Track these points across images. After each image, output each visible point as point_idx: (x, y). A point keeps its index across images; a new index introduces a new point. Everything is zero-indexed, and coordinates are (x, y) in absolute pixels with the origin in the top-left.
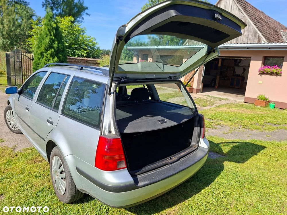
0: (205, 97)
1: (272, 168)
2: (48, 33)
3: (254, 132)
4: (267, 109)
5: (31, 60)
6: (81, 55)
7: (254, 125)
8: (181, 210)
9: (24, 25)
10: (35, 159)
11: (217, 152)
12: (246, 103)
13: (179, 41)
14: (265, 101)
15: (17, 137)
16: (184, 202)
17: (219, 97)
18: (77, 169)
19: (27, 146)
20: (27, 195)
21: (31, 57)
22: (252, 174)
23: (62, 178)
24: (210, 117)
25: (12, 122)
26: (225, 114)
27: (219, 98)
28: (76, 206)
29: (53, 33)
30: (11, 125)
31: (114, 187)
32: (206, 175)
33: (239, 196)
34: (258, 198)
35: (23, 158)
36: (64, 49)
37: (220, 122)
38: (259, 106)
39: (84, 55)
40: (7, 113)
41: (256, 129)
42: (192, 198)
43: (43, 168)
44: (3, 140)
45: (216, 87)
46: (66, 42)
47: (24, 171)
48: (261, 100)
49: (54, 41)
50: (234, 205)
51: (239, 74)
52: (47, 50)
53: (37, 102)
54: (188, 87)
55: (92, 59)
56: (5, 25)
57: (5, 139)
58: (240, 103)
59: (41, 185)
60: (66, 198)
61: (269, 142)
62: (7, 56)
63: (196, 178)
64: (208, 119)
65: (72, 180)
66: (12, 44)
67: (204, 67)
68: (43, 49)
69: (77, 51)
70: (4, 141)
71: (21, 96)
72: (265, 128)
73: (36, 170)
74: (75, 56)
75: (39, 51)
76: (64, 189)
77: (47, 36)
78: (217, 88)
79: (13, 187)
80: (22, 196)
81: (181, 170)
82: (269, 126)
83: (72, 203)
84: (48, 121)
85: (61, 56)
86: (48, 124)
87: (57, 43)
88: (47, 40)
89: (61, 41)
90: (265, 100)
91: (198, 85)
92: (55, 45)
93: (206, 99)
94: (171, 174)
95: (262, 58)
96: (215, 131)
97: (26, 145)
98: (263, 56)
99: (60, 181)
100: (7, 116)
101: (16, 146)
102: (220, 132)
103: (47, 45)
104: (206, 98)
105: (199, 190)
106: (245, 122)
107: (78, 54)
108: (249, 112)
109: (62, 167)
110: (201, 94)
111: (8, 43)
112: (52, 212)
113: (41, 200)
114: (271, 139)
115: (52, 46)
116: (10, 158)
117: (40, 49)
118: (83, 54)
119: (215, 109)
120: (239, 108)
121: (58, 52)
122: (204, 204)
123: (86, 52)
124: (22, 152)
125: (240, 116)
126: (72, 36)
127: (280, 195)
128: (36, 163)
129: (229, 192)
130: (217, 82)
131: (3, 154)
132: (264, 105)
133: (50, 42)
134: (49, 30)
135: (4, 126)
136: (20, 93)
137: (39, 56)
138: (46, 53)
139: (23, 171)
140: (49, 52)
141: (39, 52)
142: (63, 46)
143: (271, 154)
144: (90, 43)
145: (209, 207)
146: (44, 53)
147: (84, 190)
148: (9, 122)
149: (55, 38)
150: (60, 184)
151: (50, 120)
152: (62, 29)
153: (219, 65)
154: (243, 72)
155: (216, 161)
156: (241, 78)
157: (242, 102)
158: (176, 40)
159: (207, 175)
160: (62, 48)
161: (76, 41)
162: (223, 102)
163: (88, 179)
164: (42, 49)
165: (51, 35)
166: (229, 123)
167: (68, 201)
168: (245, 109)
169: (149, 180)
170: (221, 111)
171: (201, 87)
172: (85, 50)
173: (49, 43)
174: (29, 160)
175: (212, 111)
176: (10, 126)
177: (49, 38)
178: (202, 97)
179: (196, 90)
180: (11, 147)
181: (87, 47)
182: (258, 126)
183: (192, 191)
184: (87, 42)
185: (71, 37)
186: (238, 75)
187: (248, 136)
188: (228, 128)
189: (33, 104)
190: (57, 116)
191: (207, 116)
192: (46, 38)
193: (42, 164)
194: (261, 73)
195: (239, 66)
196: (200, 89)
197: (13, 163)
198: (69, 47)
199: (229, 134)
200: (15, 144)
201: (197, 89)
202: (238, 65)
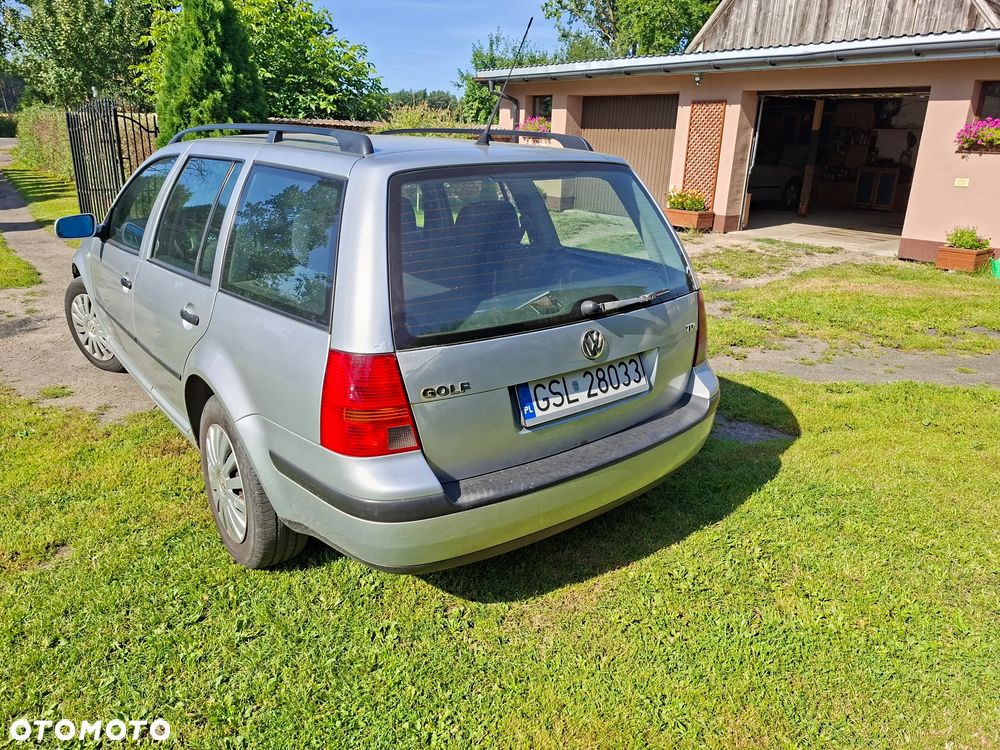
0: (754, 246)
1: (951, 472)
2: (198, 33)
3: (914, 357)
4: (982, 279)
5: (152, 135)
6: (318, 108)
7: (919, 336)
8: (612, 590)
9: (123, 14)
10: (162, 445)
11: (764, 424)
12: (904, 260)
13: (673, 42)
14: (975, 251)
15: (108, 383)
16: (624, 569)
17: (806, 242)
18: (273, 456)
19: (141, 406)
20: (136, 547)
21: (151, 123)
22: (877, 489)
23: (237, 491)
24: (762, 310)
25: (91, 335)
26: (819, 300)
27: (808, 246)
28: (284, 576)
29: (216, 34)
30: (90, 342)
31: (379, 506)
32: (713, 491)
33: (818, 556)
34: (884, 561)
35: (128, 443)
36: (256, 89)
37: (795, 326)
38: (950, 271)
39: (325, 110)
40: (74, 304)
41: (925, 348)
42: (652, 558)
43: (186, 472)
44: (66, 391)
45: (803, 208)
46: (265, 65)
47: (128, 478)
48: (961, 246)
49: (219, 63)
50: (793, 582)
51: (890, 157)
52: (198, 96)
53: (154, 259)
54: (696, 210)
55: (355, 123)
56: (61, 18)
57: (72, 386)
58: (881, 262)
59: (179, 517)
60: (250, 550)
61: (962, 388)
62: (71, 122)
63: (677, 501)
64: (753, 317)
65: (262, 493)
66: (87, 82)
67: (755, 135)
68: (186, 95)
69: (301, 97)
70: (68, 395)
71: (107, 245)
72: (959, 342)
73: (166, 475)
74: (296, 113)
75: (172, 101)
76: (244, 525)
77: (194, 47)
78: (803, 211)
79: (96, 524)
80: (123, 547)
81: (606, 462)
82: (976, 339)
83: (272, 568)
84: (184, 315)
85: (247, 114)
86: (185, 323)
87: (230, 68)
88: (197, 60)
89: (246, 61)
90: (977, 247)
91: (732, 202)
92: (226, 78)
93: (758, 250)
94: (571, 472)
95: (970, 87)
96: (771, 355)
97: (137, 404)
98: (978, 82)
99: (229, 501)
100: (73, 314)
101: (107, 407)
102: (788, 358)
103: (196, 78)
104: (761, 248)
105: (681, 536)
106: (889, 324)
107: (307, 109)
108: (909, 293)
109: (233, 458)
110: (742, 236)
111: (76, 80)
112: (210, 592)
113: (178, 559)
114: (972, 381)
115: (214, 79)
116: (89, 443)
117: (176, 94)
118: (323, 105)
119: (785, 283)
120: (873, 279)
121: (238, 102)
122: (691, 575)
123: (332, 98)
124: (126, 423)
125: (872, 306)
126: (284, 43)
127: (964, 555)
128: (165, 457)
129: (783, 543)
130: (806, 191)
131: (68, 430)
132: (972, 267)
133: (207, 65)
134: (200, 23)
135: (69, 349)
136: (105, 234)
137: (176, 120)
138: (196, 106)
139: (126, 479)
140: (207, 103)
141: (174, 103)
142: (254, 78)
143: (961, 428)
144: (346, 67)
145: (706, 583)
146: (189, 107)
147: (299, 524)
148: (83, 333)
149: (222, 50)
150: (231, 511)
151: (190, 311)
152: (249, 19)
153: (816, 126)
154: (905, 149)
155: (757, 450)
156: (897, 172)
157: (889, 258)
158: (664, 37)
159: (716, 490)
160: (248, 87)
161: (297, 60)
162: (819, 261)
163: (303, 484)
164: (184, 93)
165: (208, 43)
166: (827, 330)
167: (255, 560)
168: (898, 283)
169: (494, 489)
170: (805, 291)
171: (741, 209)
172: (330, 90)
173: (203, 70)
174: (145, 448)
175: (773, 290)
176: (87, 347)
177: (202, 54)
178: (743, 243)
179: (724, 219)
180: (91, 409)
181: (337, 81)
182: (934, 339)
183: (655, 539)
184: (336, 63)
185: (281, 47)
186: (888, 163)
187: (891, 372)
188: (821, 346)
189: (141, 264)
190: (207, 298)
191: (751, 308)
192: (192, 53)
193: (186, 459)
194: (966, 146)
195: (891, 127)
196: (737, 217)
197: (96, 456)
198: (276, 84)
199: (822, 367)
200: (103, 401)
201: (728, 218)
202: (886, 124)
